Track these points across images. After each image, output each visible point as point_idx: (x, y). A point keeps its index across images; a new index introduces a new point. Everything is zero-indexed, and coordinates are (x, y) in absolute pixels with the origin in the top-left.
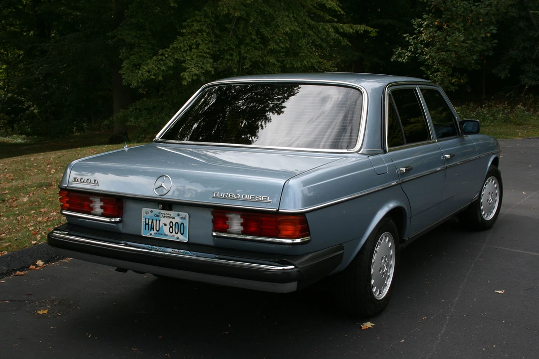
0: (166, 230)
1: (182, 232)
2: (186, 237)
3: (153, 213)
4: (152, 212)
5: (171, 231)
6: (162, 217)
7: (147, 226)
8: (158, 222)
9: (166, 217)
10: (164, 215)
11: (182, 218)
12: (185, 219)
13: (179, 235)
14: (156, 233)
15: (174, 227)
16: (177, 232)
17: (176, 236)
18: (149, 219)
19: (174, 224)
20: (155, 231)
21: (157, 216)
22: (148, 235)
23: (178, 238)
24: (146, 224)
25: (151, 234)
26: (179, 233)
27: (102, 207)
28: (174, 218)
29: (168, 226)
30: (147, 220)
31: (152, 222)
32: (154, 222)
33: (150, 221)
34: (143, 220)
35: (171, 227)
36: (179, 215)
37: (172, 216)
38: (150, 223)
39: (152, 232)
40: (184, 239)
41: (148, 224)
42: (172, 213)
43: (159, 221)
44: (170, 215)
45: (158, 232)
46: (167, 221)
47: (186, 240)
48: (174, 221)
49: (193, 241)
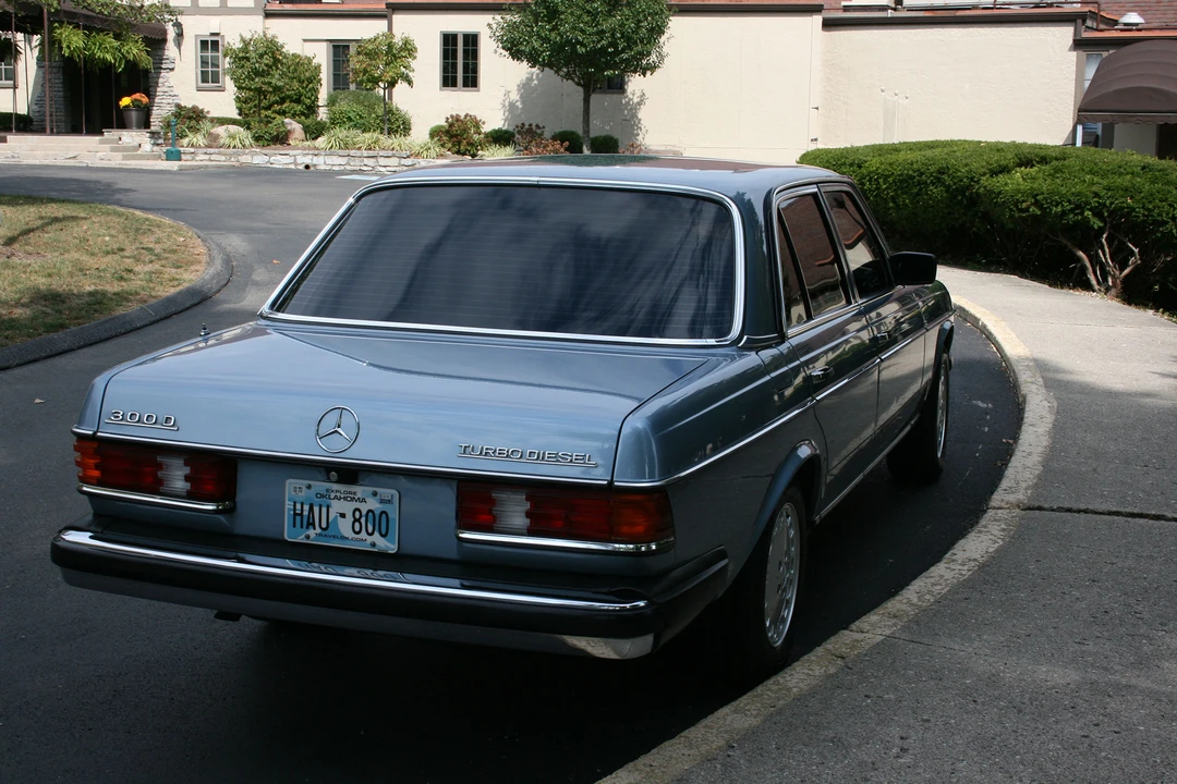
0: (345, 527)
1: (384, 533)
2: (393, 542)
3: (313, 491)
4: (309, 487)
5: (357, 529)
6: (336, 497)
7: (298, 518)
8: (324, 510)
9: (345, 499)
10: (338, 494)
11: (382, 501)
12: (389, 502)
13: (376, 538)
14: (320, 535)
15: (363, 520)
16: (370, 531)
17: (370, 539)
18: (302, 504)
19: (364, 513)
20: (318, 530)
21: (323, 496)
22: (301, 539)
23: (374, 545)
24: (295, 514)
25: (308, 537)
26: (376, 533)
27: (187, 478)
28: (364, 500)
29: (350, 519)
30: (298, 506)
31: (311, 509)
32: (316, 509)
33: (306, 508)
34: (288, 505)
35: (356, 520)
36: (375, 494)
37: (359, 495)
38: (306, 513)
39: (312, 533)
40: (388, 545)
41: (301, 515)
42: (359, 490)
43: (328, 507)
44: (355, 494)
45: (324, 533)
46: (348, 507)
47: (392, 548)
48: (364, 508)
49: (409, 549)
